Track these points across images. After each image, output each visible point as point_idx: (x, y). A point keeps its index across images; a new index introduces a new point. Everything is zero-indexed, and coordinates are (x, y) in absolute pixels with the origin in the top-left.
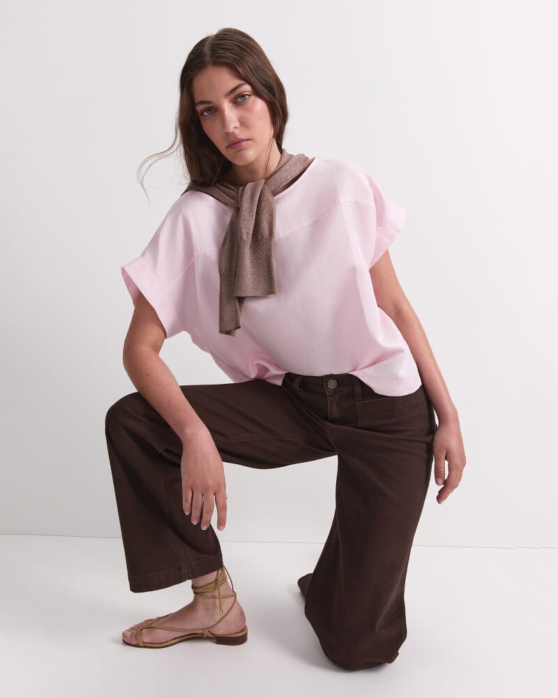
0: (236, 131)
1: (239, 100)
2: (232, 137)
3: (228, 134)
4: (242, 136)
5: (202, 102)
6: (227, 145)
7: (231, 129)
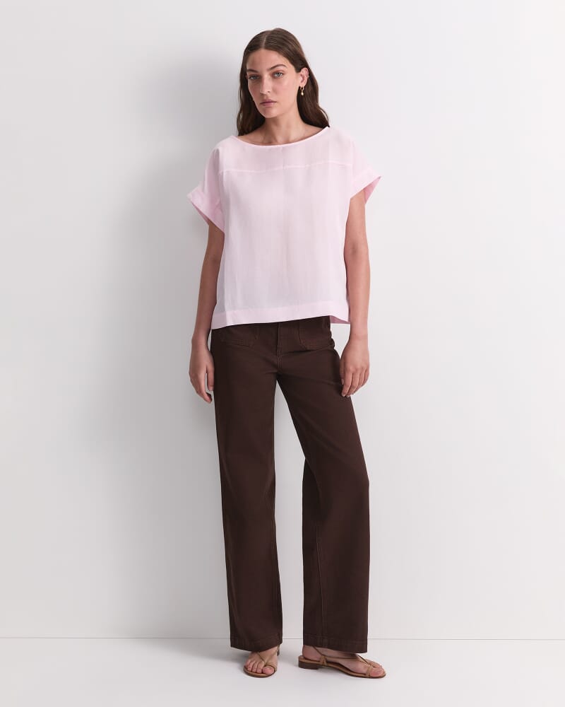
0: (269, 95)
1: (276, 75)
2: (265, 98)
3: (262, 95)
4: (272, 99)
5: (251, 70)
6: (261, 102)
7: (265, 91)
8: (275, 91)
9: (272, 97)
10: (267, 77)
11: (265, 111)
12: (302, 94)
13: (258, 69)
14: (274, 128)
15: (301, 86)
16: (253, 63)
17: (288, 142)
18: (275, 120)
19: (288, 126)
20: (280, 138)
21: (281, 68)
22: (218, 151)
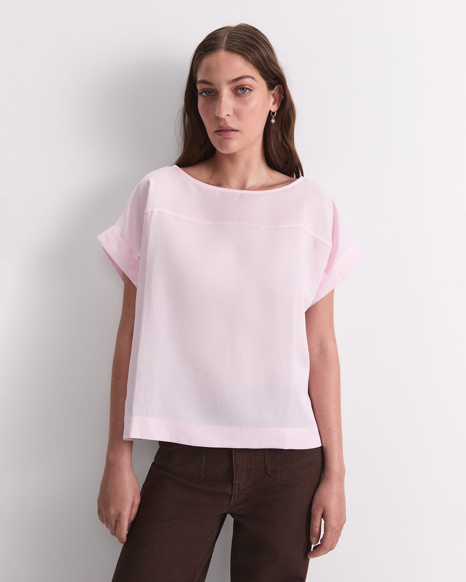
0: (228, 119)
1: (239, 91)
2: (222, 124)
3: (218, 119)
4: (233, 126)
5: (204, 82)
6: (216, 129)
7: (223, 115)
8: (237, 114)
9: (232, 123)
10: (226, 92)
11: (220, 143)
12: (273, 121)
13: (214, 80)
14: (228, 165)
15: (273, 111)
16: (208, 70)
17: (243, 187)
18: (232, 157)
19: (248, 165)
20: (234, 181)
21: (248, 81)
22: (148, 183)
